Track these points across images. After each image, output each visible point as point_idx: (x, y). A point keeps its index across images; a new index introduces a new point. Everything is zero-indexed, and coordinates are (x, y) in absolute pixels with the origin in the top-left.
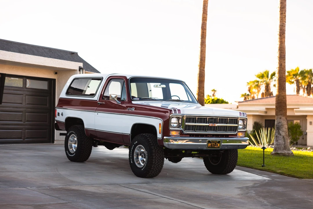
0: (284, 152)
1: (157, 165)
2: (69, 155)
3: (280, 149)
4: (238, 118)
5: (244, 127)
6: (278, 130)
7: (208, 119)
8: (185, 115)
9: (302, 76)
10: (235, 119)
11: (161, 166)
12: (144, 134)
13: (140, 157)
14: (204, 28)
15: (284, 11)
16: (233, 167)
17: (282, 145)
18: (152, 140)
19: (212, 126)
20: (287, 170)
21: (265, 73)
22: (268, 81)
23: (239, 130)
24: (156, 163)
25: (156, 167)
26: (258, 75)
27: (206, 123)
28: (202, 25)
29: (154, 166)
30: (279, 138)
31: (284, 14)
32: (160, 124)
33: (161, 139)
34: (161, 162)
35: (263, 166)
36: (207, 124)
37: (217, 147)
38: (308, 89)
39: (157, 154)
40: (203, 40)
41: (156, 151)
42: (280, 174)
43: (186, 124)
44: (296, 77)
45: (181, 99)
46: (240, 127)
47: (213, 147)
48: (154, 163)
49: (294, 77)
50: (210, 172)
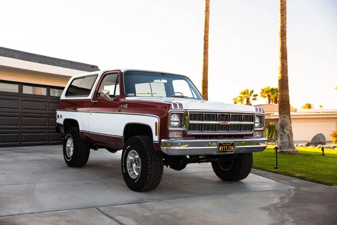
0: (289, 151)
1: (154, 176)
2: (67, 160)
3: (285, 147)
4: (254, 114)
5: (261, 125)
6: (282, 128)
7: (219, 115)
8: (189, 111)
9: (272, 92)
10: (251, 116)
11: (159, 176)
12: (137, 137)
13: (134, 165)
14: (207, 39)
15: (285, 12)
16: (247, 172)
17: (287, 143)
18: (147, 143)
19: (224, 125)
20: (307, 173)
21: (246, 91)
22: (248, 96)
23: (255, 129)
24: (153, 173)
25: (153, 178)
26: (242, 92)
27: (216, 121)
28: (204, 37)
29: (150, 178)
30: (284, 136)
31: (284, 16)
32: (156, 123)
33: (158, 142)
34: (159, 172)
35: (276, 168)
36: (218, 122)
37: (230, 151)
38: (276, 101)
39: (153, 162)
40: (205, 50)
41: (153, 158)
42: (299, 178)
43: (190, 122)
44: (268, 93)
45: (184, 96)
46: (257, 125)
47: (225, 151)
48: (149, 173)
49: (267, 93)
50: (220, 178)
